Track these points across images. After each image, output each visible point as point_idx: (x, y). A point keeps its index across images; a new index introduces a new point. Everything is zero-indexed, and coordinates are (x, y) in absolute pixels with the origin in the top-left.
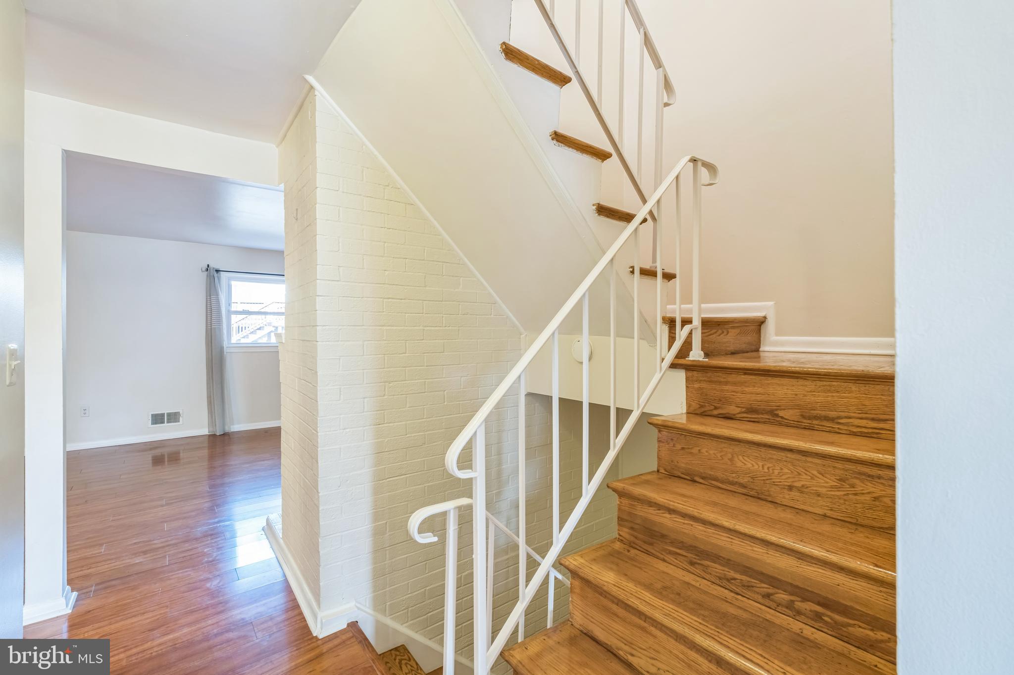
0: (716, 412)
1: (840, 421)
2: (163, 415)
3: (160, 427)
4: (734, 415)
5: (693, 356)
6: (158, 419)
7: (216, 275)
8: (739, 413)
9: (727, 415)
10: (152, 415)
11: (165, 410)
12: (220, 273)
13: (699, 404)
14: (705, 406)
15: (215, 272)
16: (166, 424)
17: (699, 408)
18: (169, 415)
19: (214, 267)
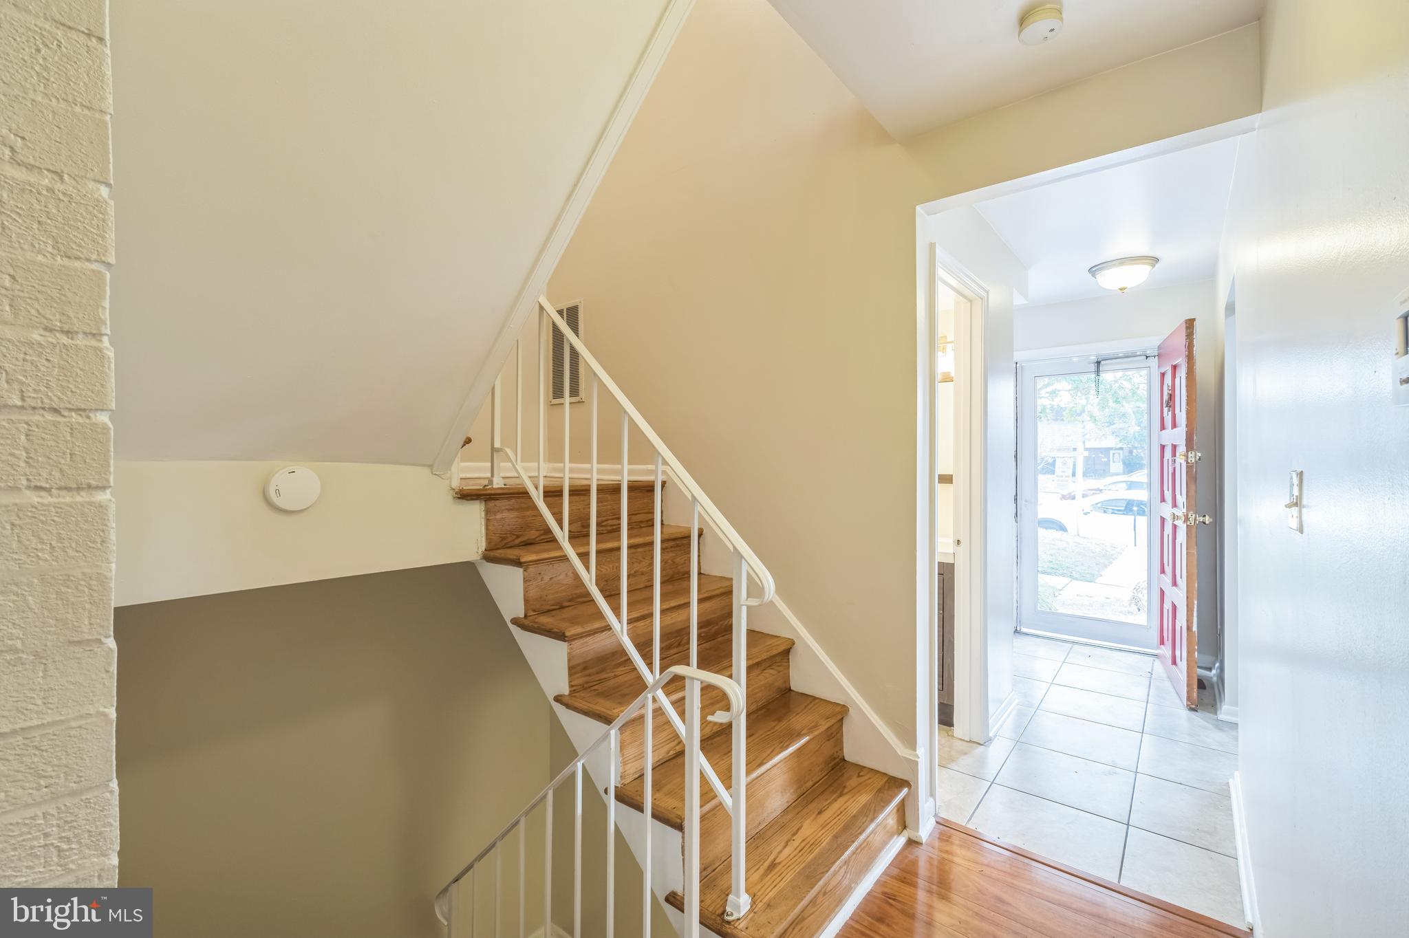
0: (517, 542)
1: (603, 524)
4: (534, 539)
5: (498, 484)
8: (539, 536)
9: (528, 542)
13: (501, 537)
14: (507, 537)
17: (502, 540)
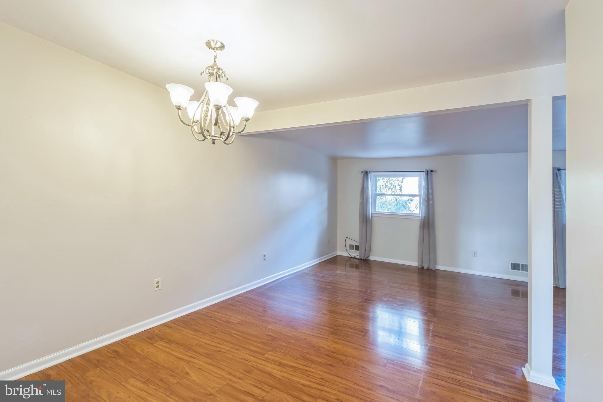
2: (518, 265)
3: (516, 272)
6: (515, 267)
7: (558, 172)
10: (511, 263)
11: (520, 262)
12: (561, 171)
15: (557, 170)
16: (520, 271)
18: (522, 265)
19: (556, 167)
